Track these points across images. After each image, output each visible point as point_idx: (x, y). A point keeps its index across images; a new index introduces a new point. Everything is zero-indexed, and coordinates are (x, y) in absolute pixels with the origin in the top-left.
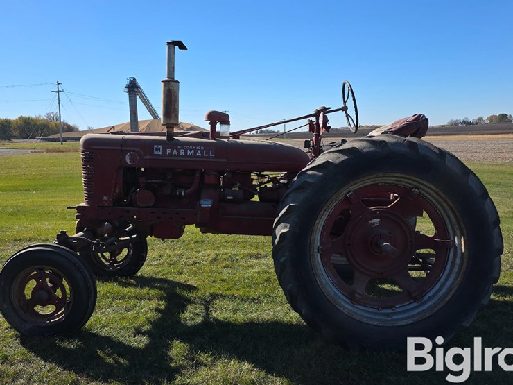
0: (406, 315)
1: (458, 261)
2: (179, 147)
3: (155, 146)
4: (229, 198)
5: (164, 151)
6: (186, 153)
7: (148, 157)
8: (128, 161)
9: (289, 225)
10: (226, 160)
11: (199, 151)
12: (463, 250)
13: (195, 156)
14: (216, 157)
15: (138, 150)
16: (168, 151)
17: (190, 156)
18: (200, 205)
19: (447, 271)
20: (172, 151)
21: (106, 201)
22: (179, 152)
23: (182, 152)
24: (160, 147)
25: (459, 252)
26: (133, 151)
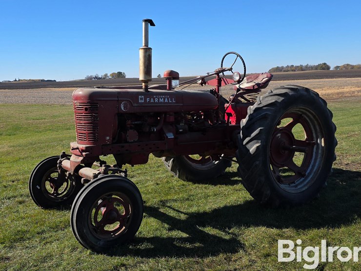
0: (303, 185)
1: (320, 151)
2: (155, 97)
3: (140, 97)
4: (181, 130)
5: (145, 100)
6: (159, 100)
7: (136, 105)
8: (123, 108)
9: (260, 141)
10: (182, 104)
11: (166, 99)
12: (323, 146)
13: (164, 103)
14: (176, 103)
15: (128, 99)
16: (148, 100)
17: (161, 103)
18: (167, 137)
19: (313, 158)
20: (150, 100)
21: (108, 140)
22: (154, 100)
23: (156, 100)
24: (143, 97)
25: (320, 147)
26: (125, 100)
